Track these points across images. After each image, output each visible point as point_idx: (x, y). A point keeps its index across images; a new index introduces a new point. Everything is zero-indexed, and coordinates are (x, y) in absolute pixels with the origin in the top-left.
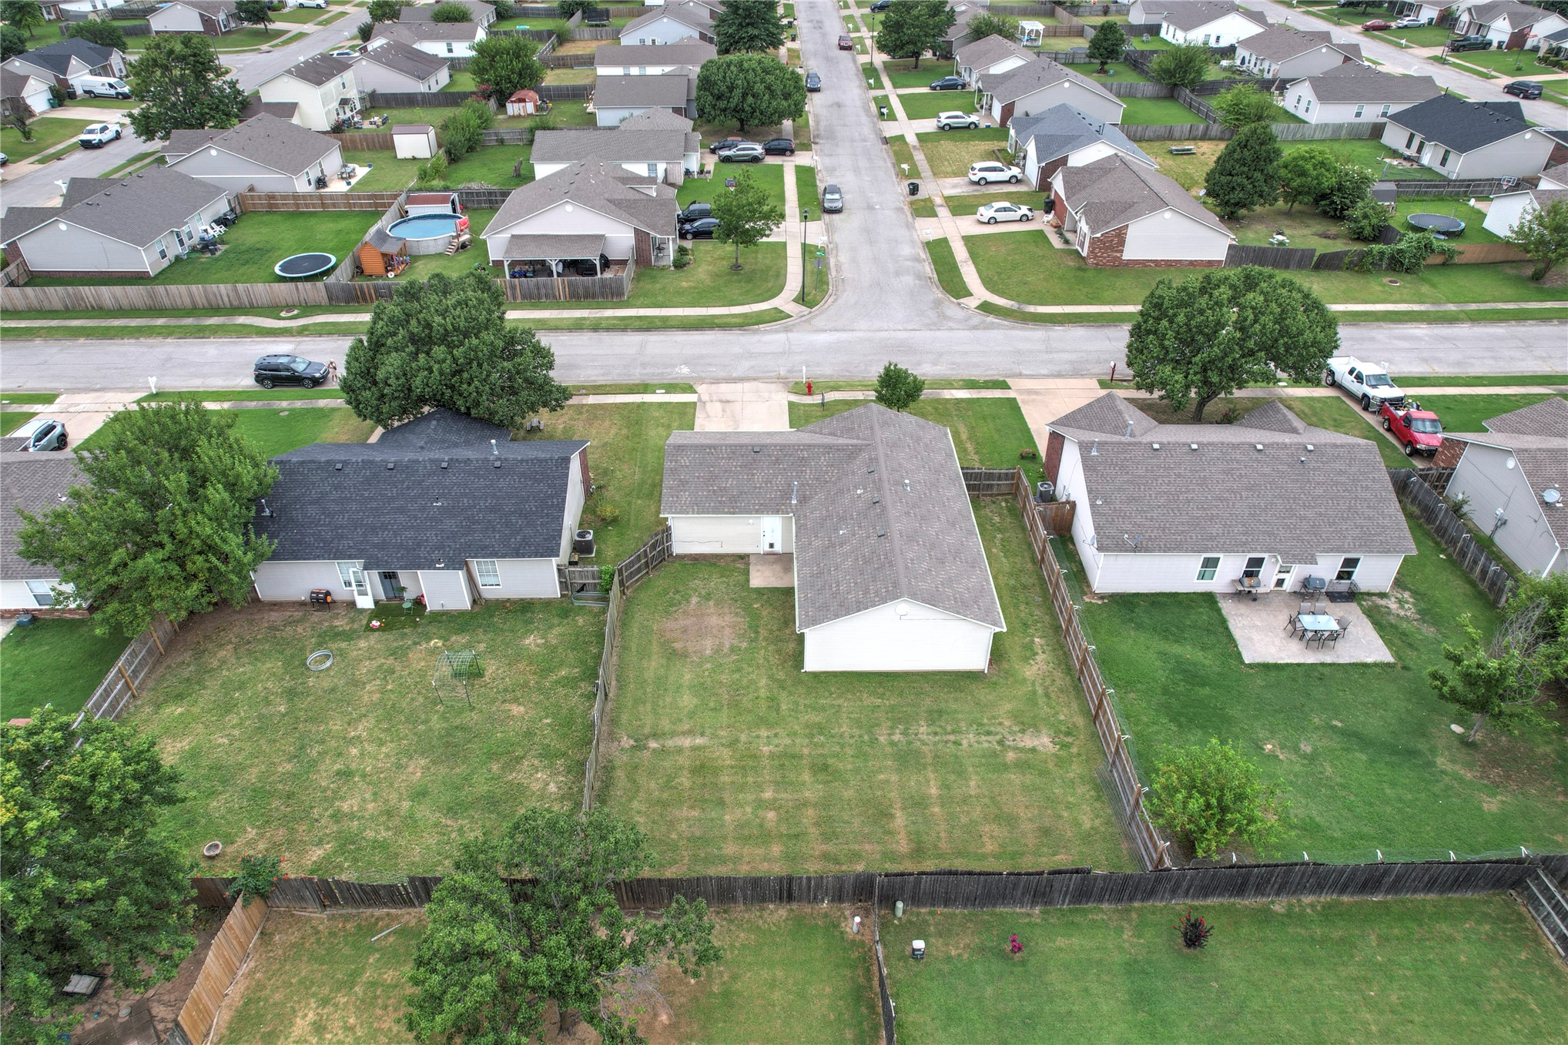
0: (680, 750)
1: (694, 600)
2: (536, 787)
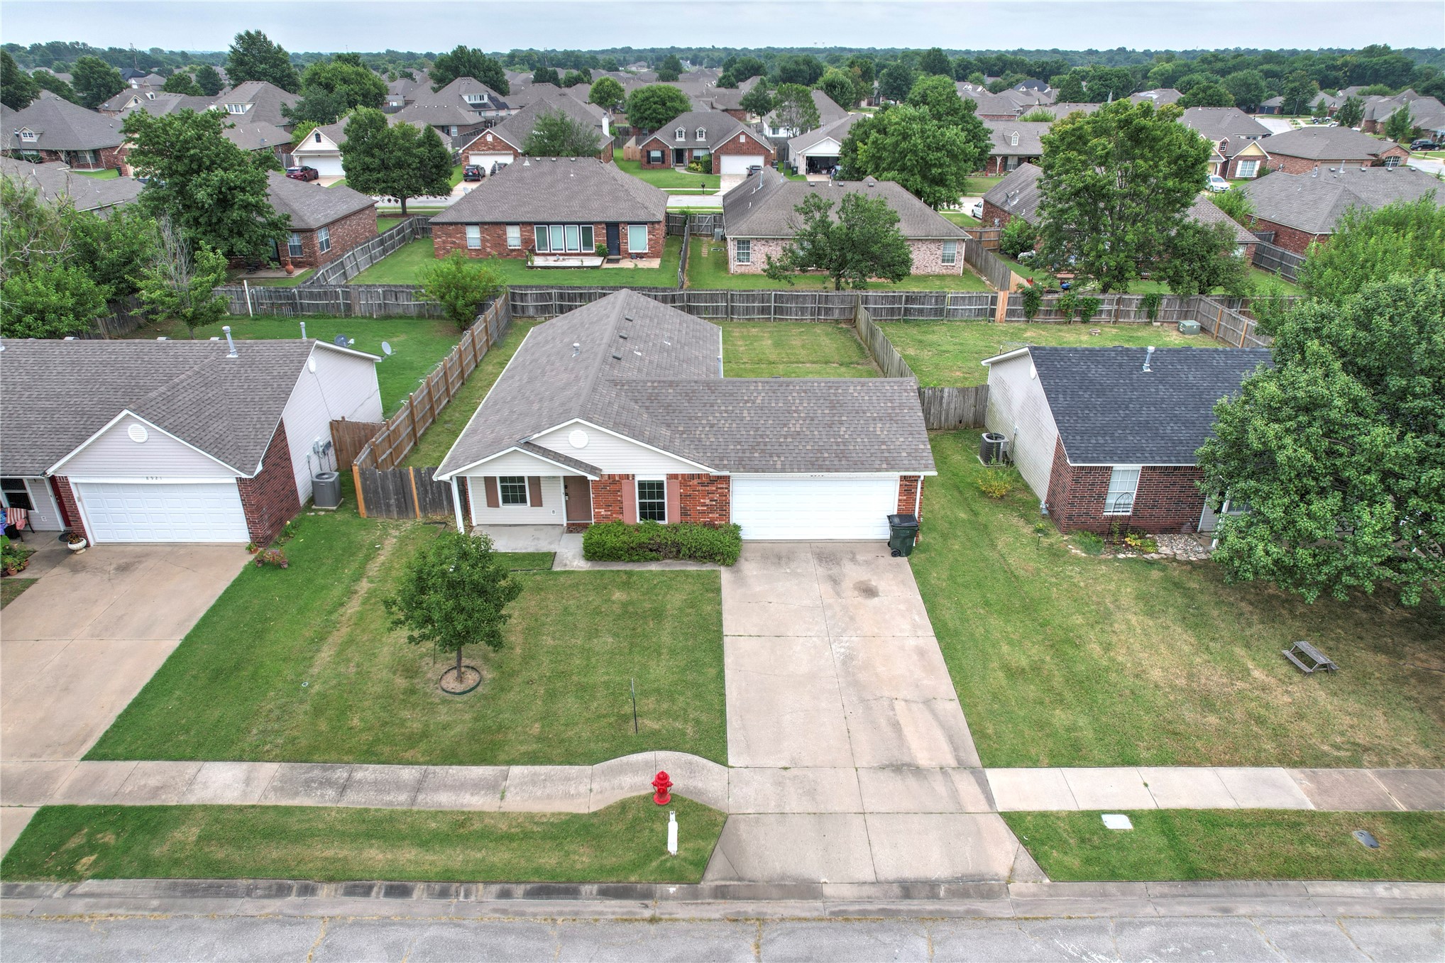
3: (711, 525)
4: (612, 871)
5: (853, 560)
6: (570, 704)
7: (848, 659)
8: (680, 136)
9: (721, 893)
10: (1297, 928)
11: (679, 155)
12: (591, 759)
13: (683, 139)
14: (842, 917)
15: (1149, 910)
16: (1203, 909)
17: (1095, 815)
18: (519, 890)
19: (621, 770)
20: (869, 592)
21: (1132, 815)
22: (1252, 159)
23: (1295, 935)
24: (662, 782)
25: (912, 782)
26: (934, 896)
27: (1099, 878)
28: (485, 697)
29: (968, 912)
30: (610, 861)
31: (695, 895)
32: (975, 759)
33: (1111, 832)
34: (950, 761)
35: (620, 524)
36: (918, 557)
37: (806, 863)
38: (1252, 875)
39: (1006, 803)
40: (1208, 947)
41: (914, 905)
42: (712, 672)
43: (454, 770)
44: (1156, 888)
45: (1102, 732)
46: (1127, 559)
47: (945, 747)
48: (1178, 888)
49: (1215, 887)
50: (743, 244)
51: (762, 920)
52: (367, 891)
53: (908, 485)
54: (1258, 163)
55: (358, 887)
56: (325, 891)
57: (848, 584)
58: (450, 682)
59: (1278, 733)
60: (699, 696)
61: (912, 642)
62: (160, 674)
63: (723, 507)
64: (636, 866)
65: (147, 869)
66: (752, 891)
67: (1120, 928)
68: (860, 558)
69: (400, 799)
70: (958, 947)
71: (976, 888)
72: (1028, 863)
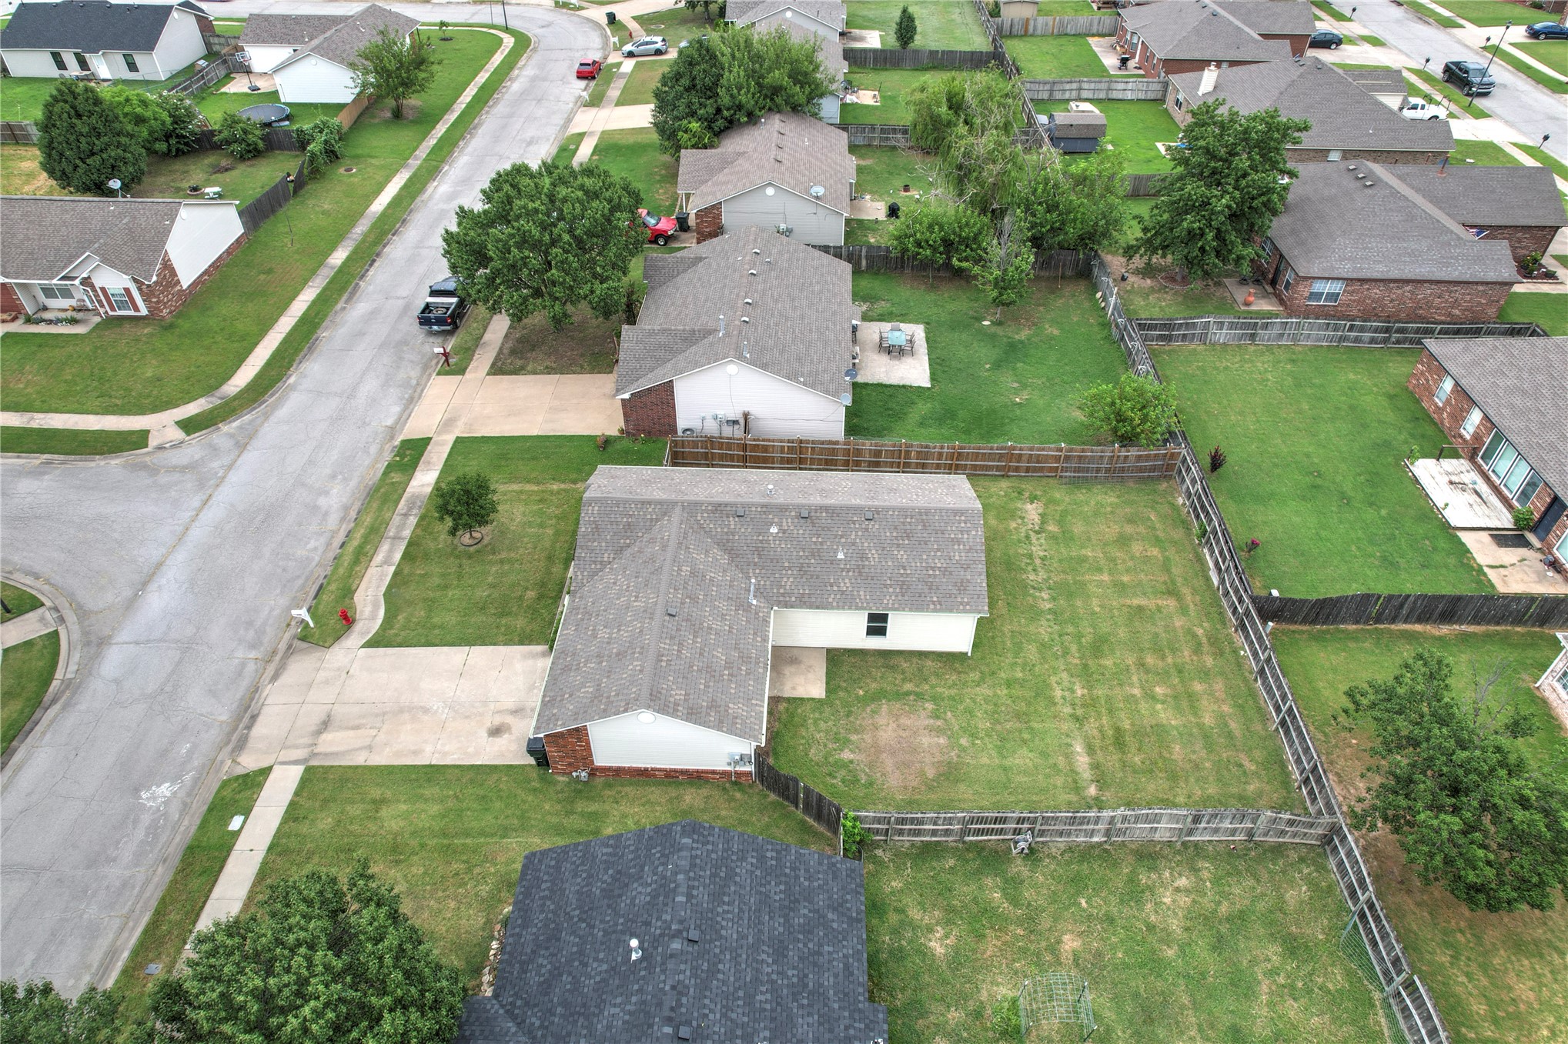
0: (1095, 766)
1: (847, 755)
2: (1184, 900)
7: (426, 711)
9: (289, 648)
10: (136, 891)
12: (388, 594)
14: (255, 690)
15: (186, 823)
16: (171, 849)
17: (247, 813)
18: (325, 581)
19: (376, 607)
20: (495, 733)
21: (236, 834)
23: (133, 887)
25: (313, 728)
27: (213, 803)
28: (454, 549)
29: (230, 740)
31: (292, 640)
32: (313, 763)
33: (232, 817)
34: (319, 749)
39: (277, 771)
40: (153, 839)
41: (243, 718)
44: (193, 829)
46: (489, 949)
47: (329, 750)
48: (187, 841)
51: (269, 661)
57: (509, 719)
66: (283, 659)
67: (185, 804)
70: (214, 732)
71: (242, 744)
72: (240, 771)
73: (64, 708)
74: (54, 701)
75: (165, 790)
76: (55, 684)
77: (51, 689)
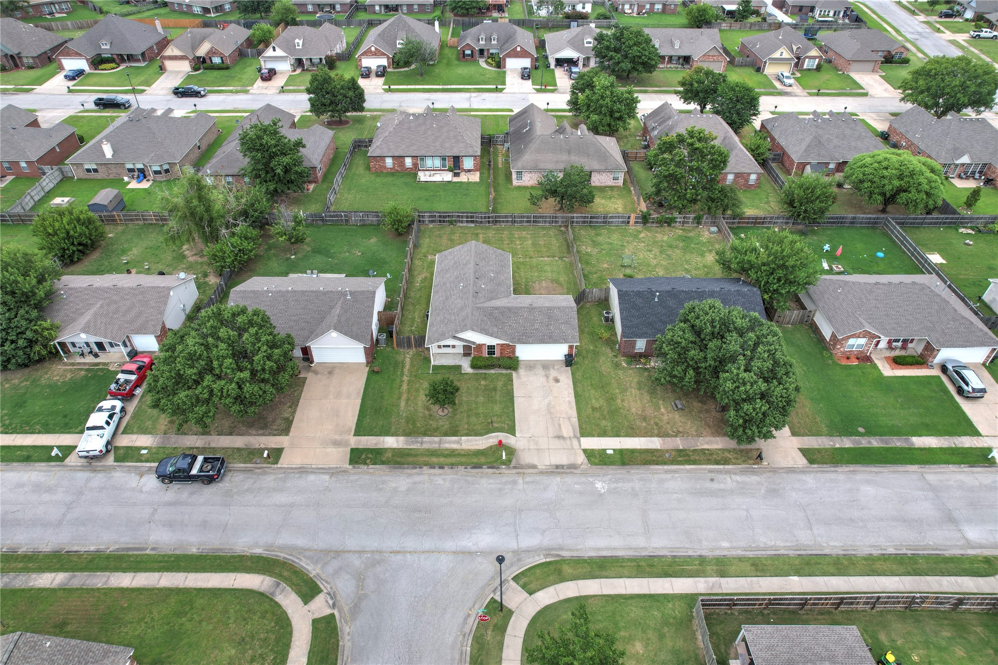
3: (510, 358)
4: (490, 463)
5: (553, 368)
6: (473, 419)
7: (549, 404)
8: (482, 40)
9: (515, 468)
10: (643, 475)
11: (482, 52)
12: (481, 435)
13: (483, 42)
14: (542, 473)
16: (624, 472)
17: (605, 450)
18: (469, 467)
19: (489, 438)
20: (557, 381)
21: (614, 450)
22: (814, 58)
23: (642, 477)
24: (500, 442)
25: (562, 441)
26: (563, 468)
27: (602, 465)
28: (450, 417)
29: (570, 472)
30: (489, 460)
31: (509, 468)
32: (579, 435)
33: (608, 454)
34: (572, 435)
35: (481, 357)
36: (574, 367)
37: (535, 461)
38: (637, 464)
39: (584, 446)
40: (621, 479)
41: (558, 470)
42: (511, 409)
43: (448, 438)
44: (614, 467)
45: (613, 428)
46: (639, 367)
47: (571, 431)
48: (620, 467)
49: (628, 467)
50: (519, 174)
51: (524, 473)
52: (434, 468)
53: (571, 347)
54: (817, 60)
55: (432, 467)
56: (425, 468)
57: (551, 378)
58: (441, 413)
59: (660, 428)
60: (508, 417)
61: (567, 399)
62: (360, 411)
63: (514, 352)
64: (495, 462)
65: (383, 463)
66: (522, 467)
67: (603, 476)
68: (556, 367)
69: (436, 446)
70: (567, 479)
71: (573, 467)
72: (586, 461)
73: (561, 549)
74: (558, 556)
75: (599, 485)
76: (548, 560)
77: (553, 559)
